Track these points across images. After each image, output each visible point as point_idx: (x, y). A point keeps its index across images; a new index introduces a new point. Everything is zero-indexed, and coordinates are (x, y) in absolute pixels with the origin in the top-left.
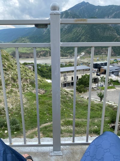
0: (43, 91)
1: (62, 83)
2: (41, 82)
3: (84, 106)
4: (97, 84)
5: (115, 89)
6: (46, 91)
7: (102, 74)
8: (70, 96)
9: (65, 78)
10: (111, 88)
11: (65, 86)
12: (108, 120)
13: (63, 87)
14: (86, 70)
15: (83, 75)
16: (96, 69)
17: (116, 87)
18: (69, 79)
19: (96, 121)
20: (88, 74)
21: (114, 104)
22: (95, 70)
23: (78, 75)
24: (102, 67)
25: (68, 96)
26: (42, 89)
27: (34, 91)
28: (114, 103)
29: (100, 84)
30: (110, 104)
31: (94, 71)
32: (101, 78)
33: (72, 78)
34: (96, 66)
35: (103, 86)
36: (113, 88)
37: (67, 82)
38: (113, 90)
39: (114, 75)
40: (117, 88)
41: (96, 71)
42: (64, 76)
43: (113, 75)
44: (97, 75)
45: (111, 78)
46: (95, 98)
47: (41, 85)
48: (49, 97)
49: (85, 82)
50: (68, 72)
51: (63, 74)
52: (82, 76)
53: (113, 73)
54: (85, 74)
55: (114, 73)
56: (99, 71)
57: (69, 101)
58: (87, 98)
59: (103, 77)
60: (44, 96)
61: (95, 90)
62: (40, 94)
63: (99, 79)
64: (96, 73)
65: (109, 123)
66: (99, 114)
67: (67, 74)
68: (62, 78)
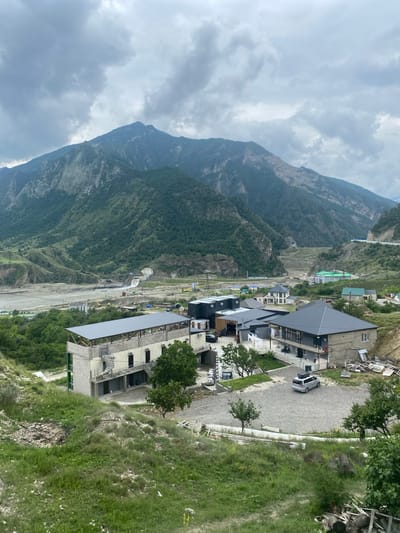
0: (55, 431)
1: (96, 382)
2: (40, 393)
3: (220, 466)
4: (211, 372)
5: (270, 383)
6: (66, 428)
7: (222, 335)
8: (163, 434)
9: (104, 363)
10: (260, 379)
11: (106, 391)
12: (308, 501)
13: (100, 395)
14: (175, 327)
15: (166, 344)
16: (203, 322)
17: (272, 374)
18: (120, 365)
19: (274, 515)
20: (182, 339)
21: (286, 437)
22: (199, 324)
23: (150, 347)
24: (219, 312)
25: (157, 436)
26: (47, 421)
27: (18, 437)
28: (280, 432)
29: (220, 370)
30: (277, 436)
31: (196, 327)
32: (224, 348)
33: (131, 358)
34: (200, 311)
35: (231, 377)
36: (266, 381)
37: (111, 375)
38: (264, 386)
39: (259, 336)
40: (275, 379)
41: (203, 327)
42: (100, 356)
43: (253, 337)
44: (209, 340)
45: (251, 346)
46: (218, 421)
47: (40, 406)
48: (93, 451)
49: (180, 369)
50: (113, 338)
51: (98, 347)
52: (163, 348)
53: (253, 332)
54: (172, 342)
55: (257, 331)
56: (212, 325)
57: (164, 453)
58: (199, 429)
59: (231, 345)
60: (69, 450)
61: (213, 393)
62: (49, 445)
63: (216, 353)
64: (204, 335)
65: (314, 514)
66: (273, 485)
67: (111, 346)
68: (95, 362)
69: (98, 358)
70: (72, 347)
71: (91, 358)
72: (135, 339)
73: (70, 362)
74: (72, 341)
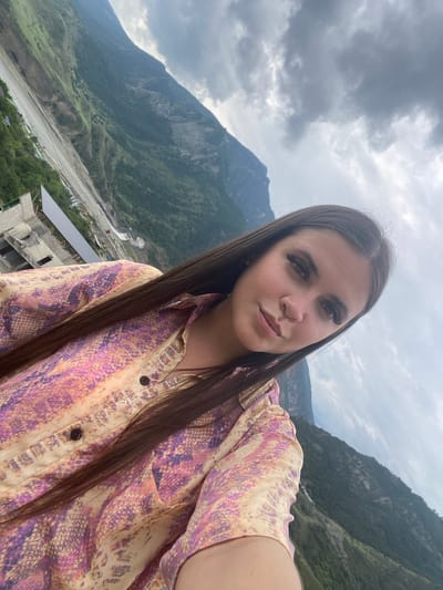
1: (5, 237)
9: (28, 237)
11: (2, 252)
18: (35, 252)
33: (48, 259)
37: (20, 249)
42: (33, 230)
50: (57, 233)
51: (40, 223)
67: (49, 235)
68: (24, 228)
69: (30, 229)
70: (26, 199)
71: (26, 222)
72: (66, 254)
73: (12, 205)
74: (33, 197)
